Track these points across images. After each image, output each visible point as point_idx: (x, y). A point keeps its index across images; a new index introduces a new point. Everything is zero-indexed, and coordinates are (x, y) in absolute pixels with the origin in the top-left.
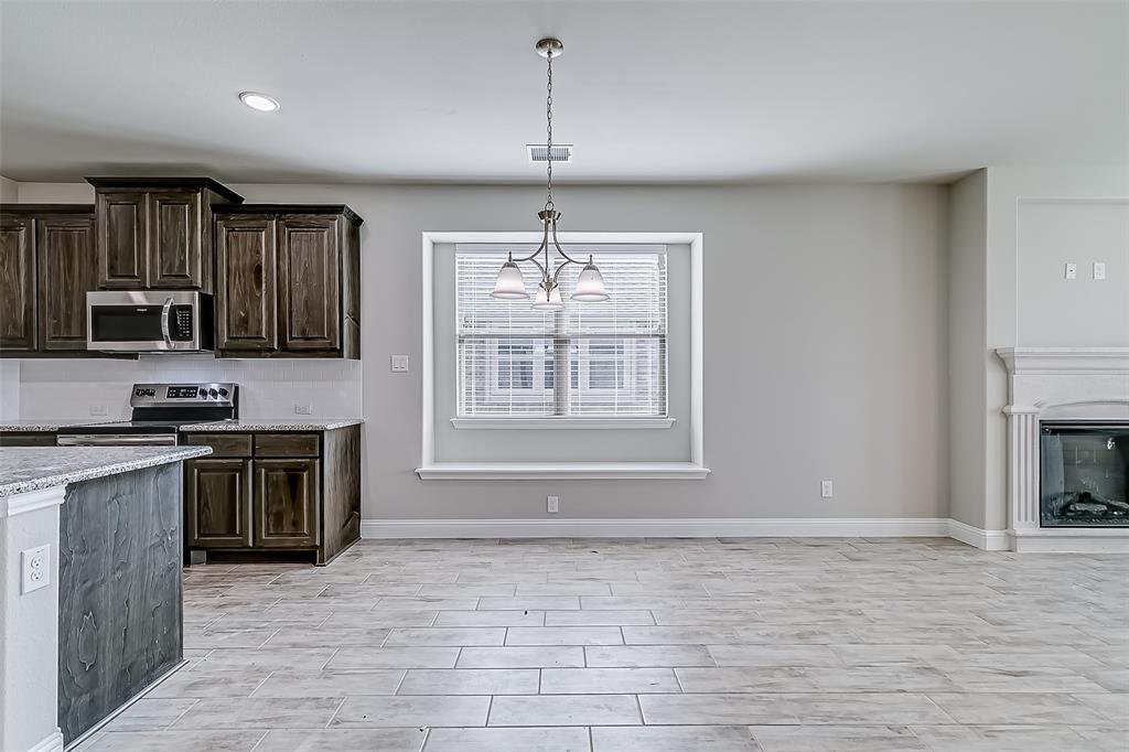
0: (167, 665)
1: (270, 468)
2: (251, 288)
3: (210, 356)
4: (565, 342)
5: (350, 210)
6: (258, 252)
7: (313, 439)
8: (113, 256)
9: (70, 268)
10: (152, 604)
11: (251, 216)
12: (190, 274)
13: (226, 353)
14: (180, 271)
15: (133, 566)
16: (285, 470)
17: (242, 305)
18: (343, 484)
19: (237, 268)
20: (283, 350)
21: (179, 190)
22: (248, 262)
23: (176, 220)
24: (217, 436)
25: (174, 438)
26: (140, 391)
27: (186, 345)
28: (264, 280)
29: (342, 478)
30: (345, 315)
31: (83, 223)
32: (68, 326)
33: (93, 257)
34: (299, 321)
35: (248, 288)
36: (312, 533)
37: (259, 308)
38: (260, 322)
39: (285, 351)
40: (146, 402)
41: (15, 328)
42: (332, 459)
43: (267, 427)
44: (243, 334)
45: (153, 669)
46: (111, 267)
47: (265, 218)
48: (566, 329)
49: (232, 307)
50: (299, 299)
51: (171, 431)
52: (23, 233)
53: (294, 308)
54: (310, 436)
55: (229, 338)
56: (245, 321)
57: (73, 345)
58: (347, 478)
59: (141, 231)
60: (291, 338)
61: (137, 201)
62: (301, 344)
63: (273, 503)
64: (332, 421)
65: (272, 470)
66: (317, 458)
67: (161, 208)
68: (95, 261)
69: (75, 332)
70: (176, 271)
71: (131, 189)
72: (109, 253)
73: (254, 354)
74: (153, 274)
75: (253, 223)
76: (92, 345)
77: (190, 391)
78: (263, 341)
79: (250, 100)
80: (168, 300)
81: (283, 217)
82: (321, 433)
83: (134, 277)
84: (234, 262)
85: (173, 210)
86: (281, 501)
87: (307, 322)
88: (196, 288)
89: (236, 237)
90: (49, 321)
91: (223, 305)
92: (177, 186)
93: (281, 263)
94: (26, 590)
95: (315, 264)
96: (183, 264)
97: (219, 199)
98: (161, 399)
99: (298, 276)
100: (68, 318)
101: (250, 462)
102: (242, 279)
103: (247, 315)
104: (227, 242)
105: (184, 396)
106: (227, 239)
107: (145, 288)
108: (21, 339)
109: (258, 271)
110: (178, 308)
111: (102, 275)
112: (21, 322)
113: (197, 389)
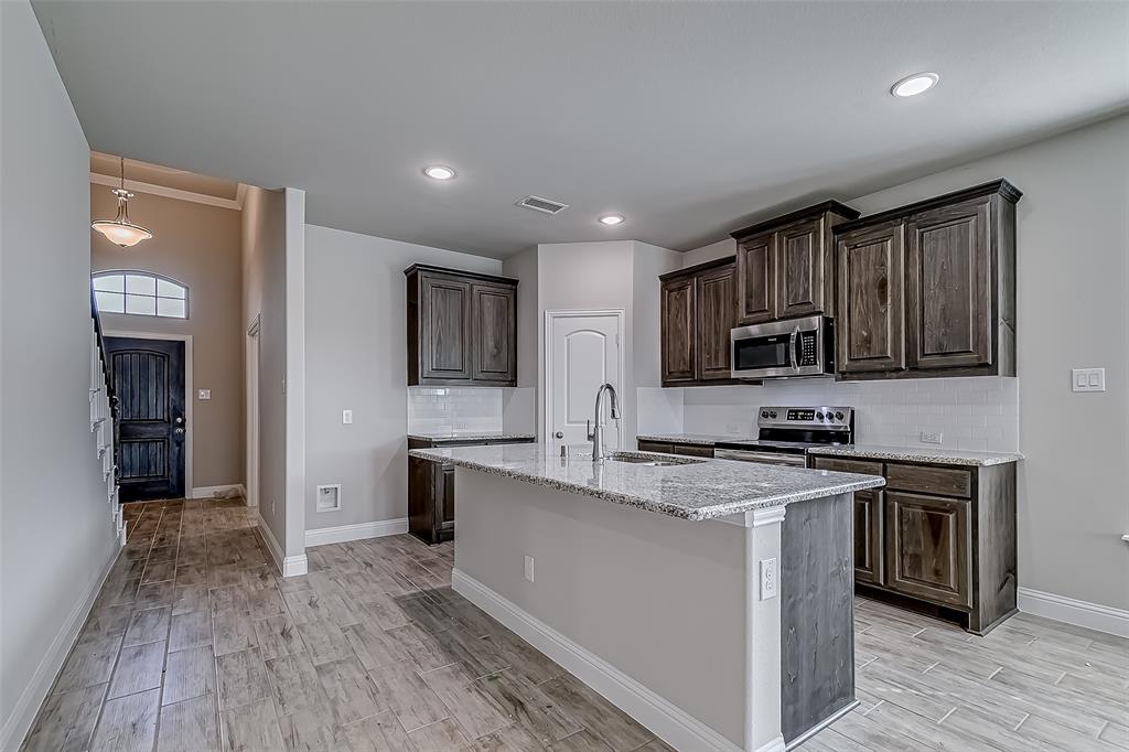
0: (843, 700)
1: (905, 503)
2: (875, 305)
3: (831, 380)
5: (1008, 184)
6: (883, 264)
7: (963, 476)
8: (749, 296)
9: (718, 312)
10: (833, 632)
11: (875, 227)
12: (814, 299)
13: (846, 376)
14: (805, 299)
15: (819, 591)
16: (924, 508)
17: (865, 323)
18: (997, 535)
19: (859, 285)
20: (911, 369)
21: (804, 221)
22: (871, 277)
23: (800, 250)
24: (845, 461)
25: (803, 459)
26: (766, 414)
27: (810, 369)
28: (889, 293)
29: (997, 528)
30: (1000, 320)
31: (727, 273)
32: (717, 359)
33: (733, 299)
34: (933, 334)
35: (871, 306)
36: (961, 589)
37: (884, 324)
38: (884, 340)
39: (915, 369)
40: (770, 423)
41: (684, 364)
42: (987, 502)
43: (902, 456)
44: (866, 355)
45: (833, 700)
46: (748, 306)
47: (891, 225)
49: (853, 328)
50: (933, 310)
51: (800, 452)
52: (689, 291)
53: (927, 320)
54: (957, 471)
55: (850, 360)
56: (868, 340)
57: (721, 374)
58: (1003, 528)
59: (771, 268)
61: (768, 241)
62: (937, 361)
63: (908, 544)
64: (989, 455)
65: (908, 506)
66: (969, 499)
68: (735, 303)
69: (721, 364)
70: (800, 300)
71: (763, 233)
72: (747, 294)
73: (877, 375)
74: (780, 305)
75: (877, 235)
76: (734, 374)
77: (808, 414)
78: (888, 361)
79: (901, 91)
80: (796, 327)
81: (913, 218)
82: (973, 470)
84: (855, 280)
85: (798, 241)
86: (918, 543)
87: (945, 334)
88: (820, 313)
89: (858, 254)
90: (705, 356)
91: (843, 326)
92: (801, 218)
93: (911, 270)
94: (764, 598)
95: (956, 262)
96: (806, 292)
97: (840, 219)
98: (783, 422)
99: (932, 281)
100: (717, 352)
101: (881, 493)
102: (864, 297)
103: (870, 334)
104: (849, 262)
105: (803, 419)
106: (849, 258)
107: (774, 320)
108: (688, 372)
109: (883, 285)
110: (803, 335)
111: (741, 313)
112: (688, 359)
113: (813, 411)
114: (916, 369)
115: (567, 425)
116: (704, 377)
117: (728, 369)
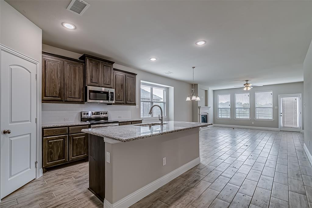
4: (152, 103)
6: (122, 81)
12: (111, 84)
20: (126, 103)
22: (120, 83)
26: (85, 113)
27: (112, 102)
28: (123, 87)
32: (74, 94)
41: (56, 94)
44: (119, 99)
46: (91, 80)
48: (153, 101)
49: (117, 93)
53: (128, 94)
55: (116, 100)
56: (119, 96)
57: (77, 100)
59: (99, 71)
60: (128, 101)
61: (98, 63)
67: (104, 67)
70: (107, 83)
74: (102, 83)
75: (121, 74)
78: (123, 101)
83: (97, 83)
84: (117, 82)
85: (107, 68)
88: (112, 88)
92: (107, 62)
95: (132, 85)
99: (129, 87)
104: (116, 78)
107: (100, 86)
108: (58, 97)
109: (122, 85)
110: (111, 93)
111: (89, 82)
112: (58, 92)
113: (99, 112)
115: (10, 124)
116: (68, 100)
117: (80, 98)
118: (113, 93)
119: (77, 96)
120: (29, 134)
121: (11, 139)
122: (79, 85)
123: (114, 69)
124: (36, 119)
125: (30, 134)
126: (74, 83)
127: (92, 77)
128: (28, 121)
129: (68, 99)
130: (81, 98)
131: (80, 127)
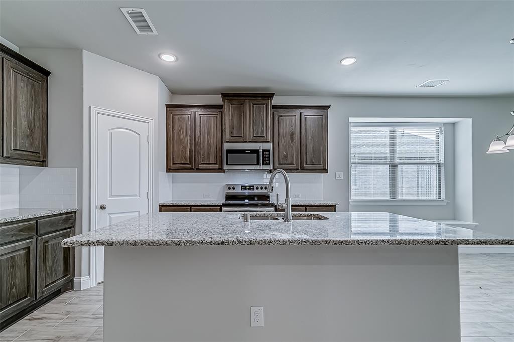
2: (289, 142)
4: (396, 166)
6: (292, 127)
11: (289, 110)
14: (261, 134)
17: (285, 150)
19: (283, 133)
20: (301, 169)
21: (260, 98)
22: (288, 130)
23: (260, 112)
26: (230, 187)
28: (294, 138)
31: (216, 113)
32: (209, 158)
34: (309, 157)
35: (287, 142)
37: (292, 151)
38: (293, 157)
40: (231, 192)
41: (185, 159)
44: (285, 162)
46: (231, 133)
47: (295, 111)
48: (397, 161)
49: (280, 150)
50: (310, 147)
52: (189, 118)
53: (307, 151)
55: (279, 164)
56: (286, 156)
57: (211, 166)
59: (244, 117)
60: (306, 164)
61: (242, 104)
62: (310, 167)
67: (253, 107)
70: (259, 134)
71: (239, 98)
74: (249, 135)
75: (290, 113)
76: (226, 167)
77: (251, 187)
78: (294, 165)
80: (261, 147)
82: (334, 207)
83: (241, 137)
84: (281, 131)
85: (258, 107)
87: (313, 157)
88: (269, 142)
89: (282, 120)
90: (200, 156)
91: (276, 150)
93: (302, 131)
95: (317, 131)
96: (263, 131)
98: (238, 191)
99: (309, 137)
100: (209, 155)
102: (285, 138)
103: (287, 154)
104: (279, 122)
105: (249, 190)
106: (278, 120)
107: (246, 142)
108: (188, 164)
109: (292, 134)
110: (264, 151)
111: (227, 136)
112: (188, 157)
113: (253, 186)
114: (304, 169)
115: (109, 198)
116: (200, 168)
117: (216, 164)
118: (269, 151)
119: (212, 160)
120: (137, 211)
121: (112, 216)
122: (215, 144)
123: (274, 107)
124: (148, 193)
125: (139, 212)
126: (208, 141)
127: (232, 127)
128: (136, 195)
129: (201, 166)
130: (218, 163)
131: (206, 208)
